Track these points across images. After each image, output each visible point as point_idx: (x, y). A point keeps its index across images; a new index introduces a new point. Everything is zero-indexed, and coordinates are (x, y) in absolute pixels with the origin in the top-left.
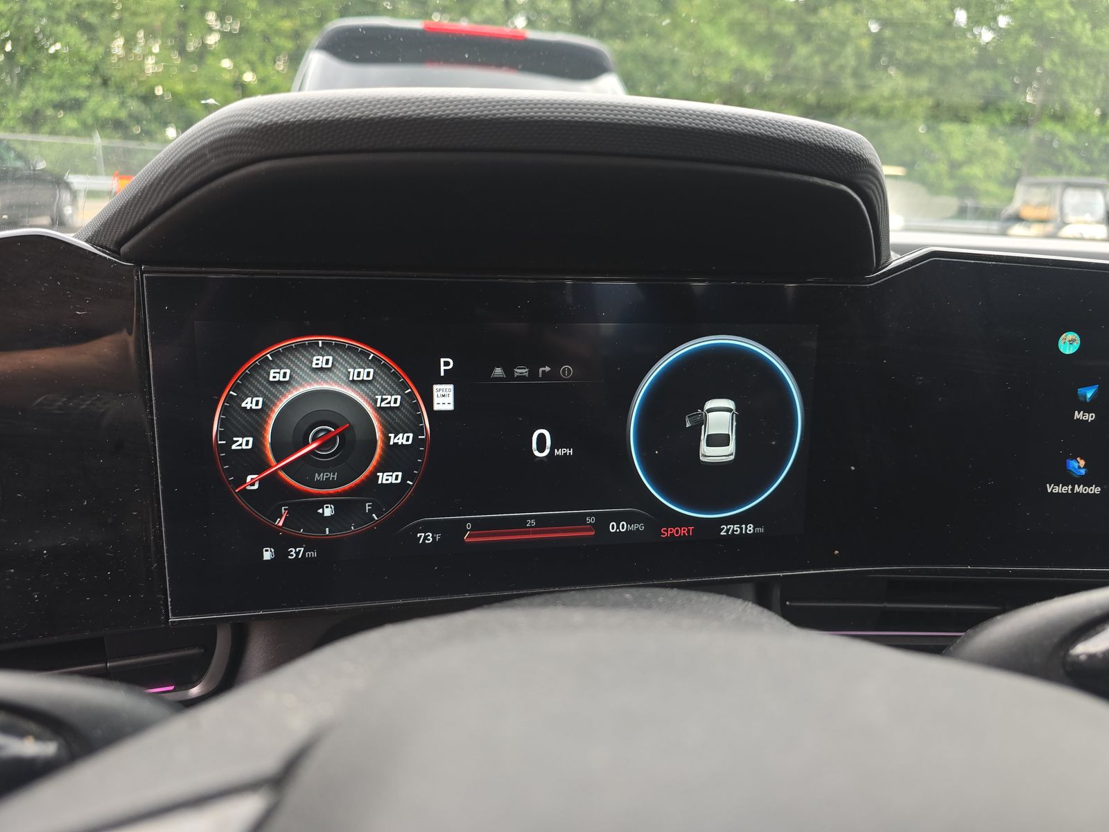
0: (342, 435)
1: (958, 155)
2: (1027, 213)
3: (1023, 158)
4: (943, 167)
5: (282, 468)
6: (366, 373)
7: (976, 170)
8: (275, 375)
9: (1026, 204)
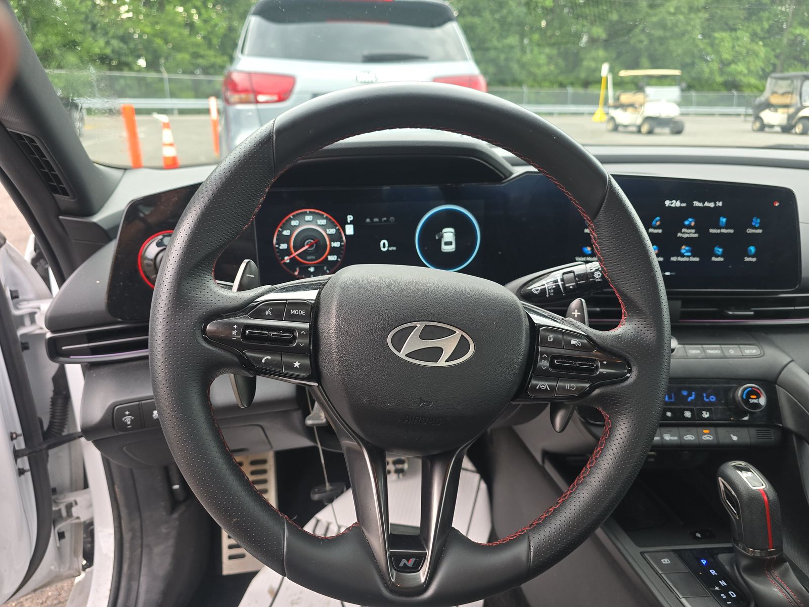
0: (316, 243)
1: (727, 56)
2: (774, 100)
3: (777, 56)
4: (715, 66)
5: (298, 255)
6: (324, 222)
7: (741, 67)
8: (294, 223)
9: (774, 93)
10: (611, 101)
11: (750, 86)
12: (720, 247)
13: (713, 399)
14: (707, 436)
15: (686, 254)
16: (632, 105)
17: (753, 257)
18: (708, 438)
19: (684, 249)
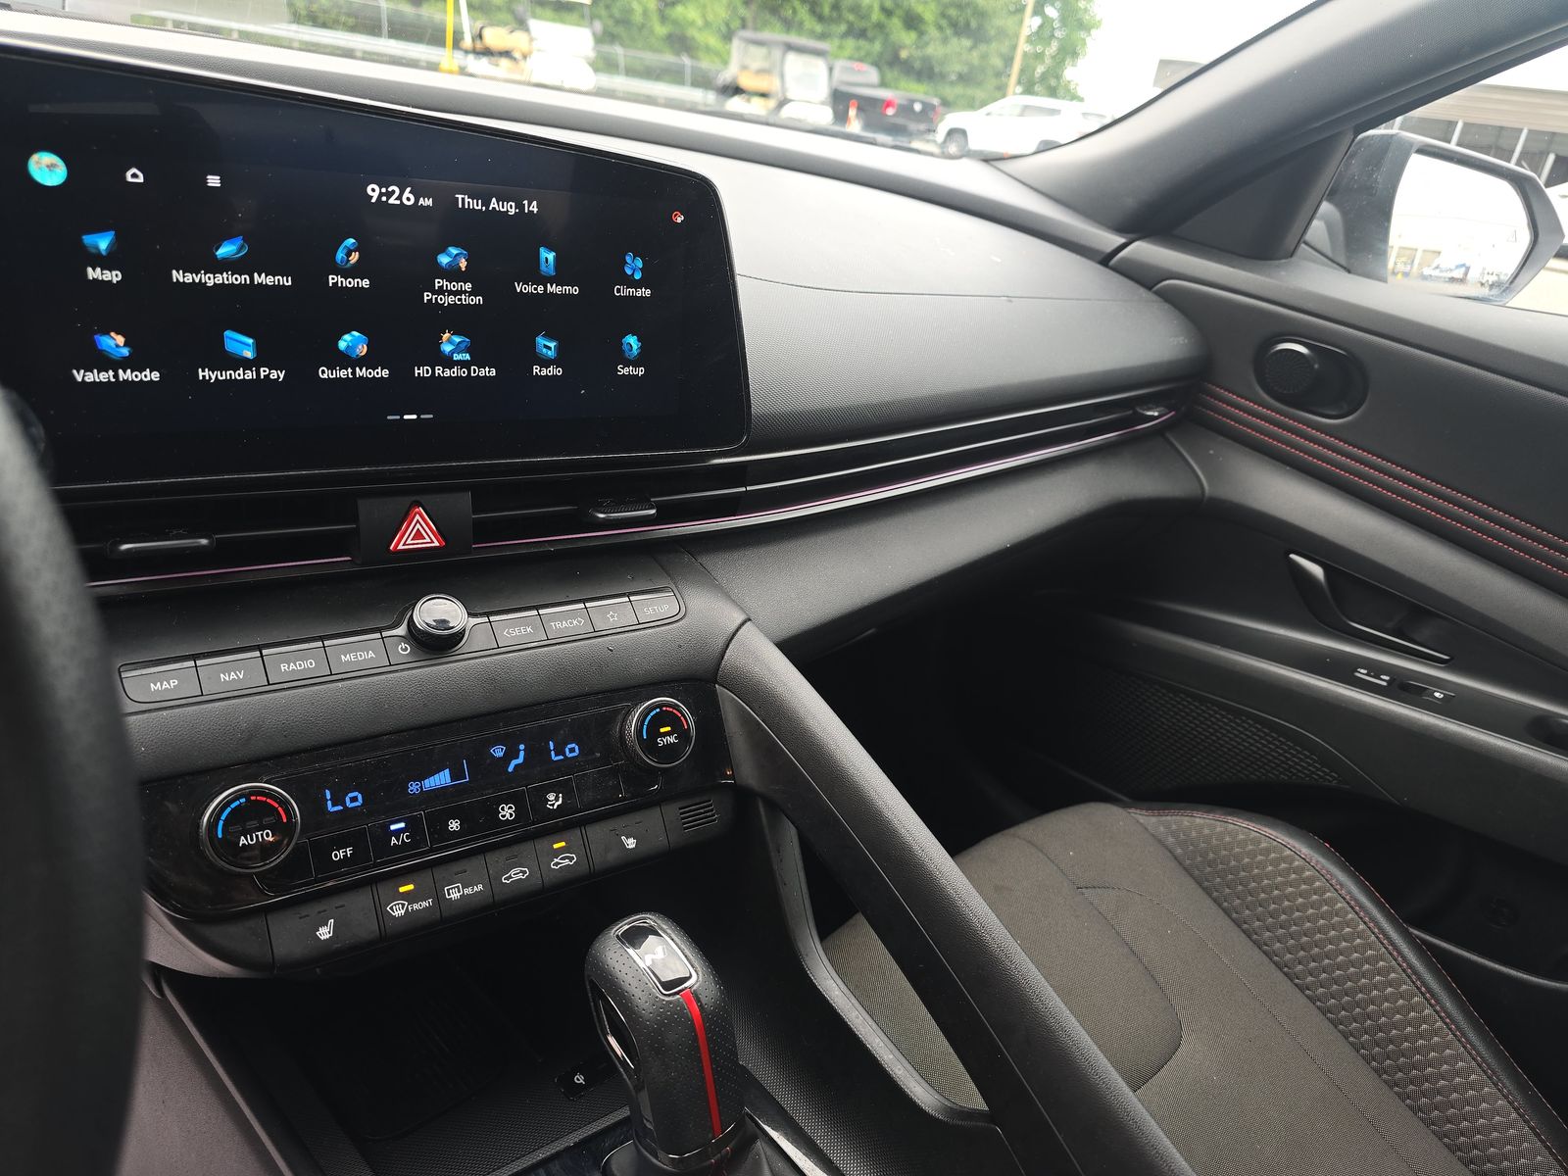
2: (745, 82)
9: (744, 68)
10: (467, 42)
11: (708, 49)
12: (550, 336)
13: (572, 750)
14: (563, 857)
15: (457, 357)
16: (506, 54)
17: (636, 364)
18: (567, 862)
19: (449, 343)
